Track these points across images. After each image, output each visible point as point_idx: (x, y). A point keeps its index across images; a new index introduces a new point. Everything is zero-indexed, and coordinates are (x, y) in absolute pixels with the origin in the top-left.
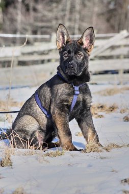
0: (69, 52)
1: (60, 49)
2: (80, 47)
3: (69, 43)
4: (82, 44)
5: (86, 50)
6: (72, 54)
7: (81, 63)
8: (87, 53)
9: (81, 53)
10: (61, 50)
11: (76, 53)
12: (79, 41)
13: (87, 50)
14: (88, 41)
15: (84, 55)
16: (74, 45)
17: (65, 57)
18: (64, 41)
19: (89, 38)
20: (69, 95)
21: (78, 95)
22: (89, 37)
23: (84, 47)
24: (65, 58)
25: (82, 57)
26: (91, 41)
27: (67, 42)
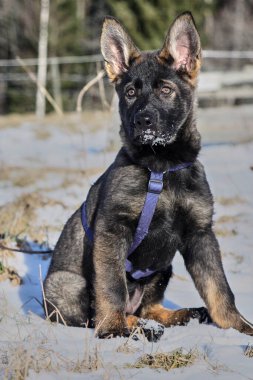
0: (138, 84)
1: (116, 80)
2: (165, 68)
3: (137, 62)
4: (170, 60)
5: (182, 74)
6: (147, 88)
7: (172, 111)
8: (186, 82)
9: (171, 83)
10: (119, 82)
12: (162, 54)
13: (186, 73)
14: (186, 51)
15: (180, 87)
16: (150, 64)
17: (130, 97)
18: (123, 59)
19: (187, 42)
22: (185, 39)
23: (178, 67)
24: (131, 102)
25: (173, 95)
26: (193, 49)
27: (132, 60)
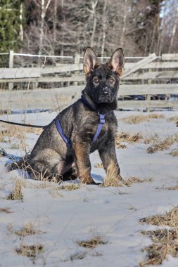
1: (88, 74)
2: (110, 71)
3: (99, 67)
4: (112, 67)
5: (116, 74)
6: (104, 79)
8: (118, 77)
10: (90, 75)
11: (108, 77)
12: (109, 65)
13: (118, 73)
14: (117, 64)
15: (116, 79)
16: (105, 69)
17: (96, 83)
18: (92, 65)
19: (118, 61)
20: (94, 124)
21: (103, 124)
22: (118, 59)
23: (115, 71)
24: (96, 85)
25: (114, 83)
26: (121, 64)
27: (96, 67)
